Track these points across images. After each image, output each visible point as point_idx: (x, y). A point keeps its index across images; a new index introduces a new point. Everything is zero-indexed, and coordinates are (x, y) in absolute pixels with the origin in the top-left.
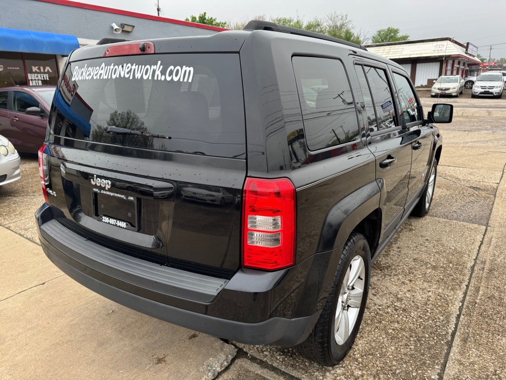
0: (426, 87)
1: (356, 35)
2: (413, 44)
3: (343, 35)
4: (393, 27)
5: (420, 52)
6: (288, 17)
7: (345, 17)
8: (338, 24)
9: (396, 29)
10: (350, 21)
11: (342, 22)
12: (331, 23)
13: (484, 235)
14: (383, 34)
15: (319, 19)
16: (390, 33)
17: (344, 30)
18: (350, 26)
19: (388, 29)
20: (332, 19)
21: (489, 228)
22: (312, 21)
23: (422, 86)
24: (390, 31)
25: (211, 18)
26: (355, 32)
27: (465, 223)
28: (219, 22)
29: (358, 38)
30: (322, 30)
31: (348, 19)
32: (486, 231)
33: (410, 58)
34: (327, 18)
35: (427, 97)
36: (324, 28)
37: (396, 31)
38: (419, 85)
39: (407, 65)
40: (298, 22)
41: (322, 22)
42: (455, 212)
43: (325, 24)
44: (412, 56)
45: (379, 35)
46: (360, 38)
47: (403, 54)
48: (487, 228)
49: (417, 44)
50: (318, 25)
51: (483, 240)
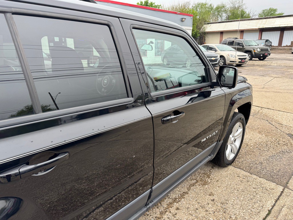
0: (290, 46)
1: (247, 13)
2: (282, 18)
3: (239, 13)
4: (273, 8)
5: (287, 23)
6: (204, 2)
7: (241, 1)
8: (236, 6)
9: (275, 9)
10: (244, 4)
11: (239, 5)
12: (232, 5)
13: (276, 201)
14: (266, 12)
15: (224, 3)
16: (271, 12)
17: (240, 10)
18: (244, 7)
19: (270, 9)
20: (232, 3)
21: (286, 190)
22: (220, 4)
23: (287, 46)
24: (271, 10)
25: (152, 2)
26: (247, 11)
27: (263, 181)
28: (156, 5)
29: (249, 15)
30: (226, 9)
31: (243, 3)
32: (281, 194)
33: (280, 27)
34: (229, 2)
35: (289, 53)
36: (227, 9)
37: (275, 10)
38: (285, 45)
39: (277, 32)
40: (210, 5)
41: (226, 5)
42: (262, 163)
43: (228, 6)
44: (281, 26)
45: (263, 13)
46: (250, 15)
47: (275, 24)
48: (284, 190)
49: (286, 18)
50: (224, 7)
51: (272, 209)
